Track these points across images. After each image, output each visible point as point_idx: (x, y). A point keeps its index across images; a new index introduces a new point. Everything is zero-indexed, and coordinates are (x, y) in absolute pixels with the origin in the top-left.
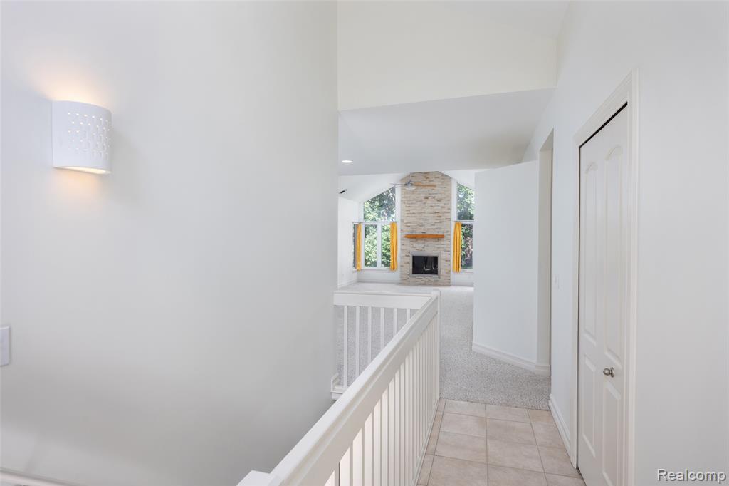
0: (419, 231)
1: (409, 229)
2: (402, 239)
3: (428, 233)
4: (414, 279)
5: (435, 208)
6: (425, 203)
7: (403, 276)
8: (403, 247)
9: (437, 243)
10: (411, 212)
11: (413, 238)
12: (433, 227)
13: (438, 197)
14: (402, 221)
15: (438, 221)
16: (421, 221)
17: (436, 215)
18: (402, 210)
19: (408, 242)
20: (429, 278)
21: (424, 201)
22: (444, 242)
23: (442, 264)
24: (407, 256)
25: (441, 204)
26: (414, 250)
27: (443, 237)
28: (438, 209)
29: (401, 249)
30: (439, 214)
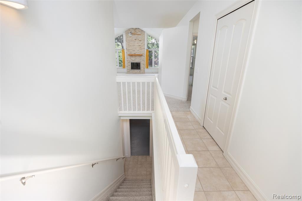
0: (133, 53)
1: (129, 52)
2: (127, 56)
3: (136, 54)
4: (132, 71)
5: (139, 44)
6: (135, 42)
7: (128, 70)
8: (127, 59)
9: (140, 57)
10: (130, 45)
11: (131, 56)
12: (139, 51)
13: (140, 39)
14: (126, 49)
15: (140, 49)
16: (134, 49)
17: (139, 47)
18: (126, 44)
19: (129, 57)
20: (137, 71)
21: (135, 41)
22: (143, 57)
23: (142, 66)
24: (129, 63)
25: (141, 42)
26: (132, 60)
27: (142, 55)
28: (140, 44)
29: (127, 60)
30: (140, 46)
